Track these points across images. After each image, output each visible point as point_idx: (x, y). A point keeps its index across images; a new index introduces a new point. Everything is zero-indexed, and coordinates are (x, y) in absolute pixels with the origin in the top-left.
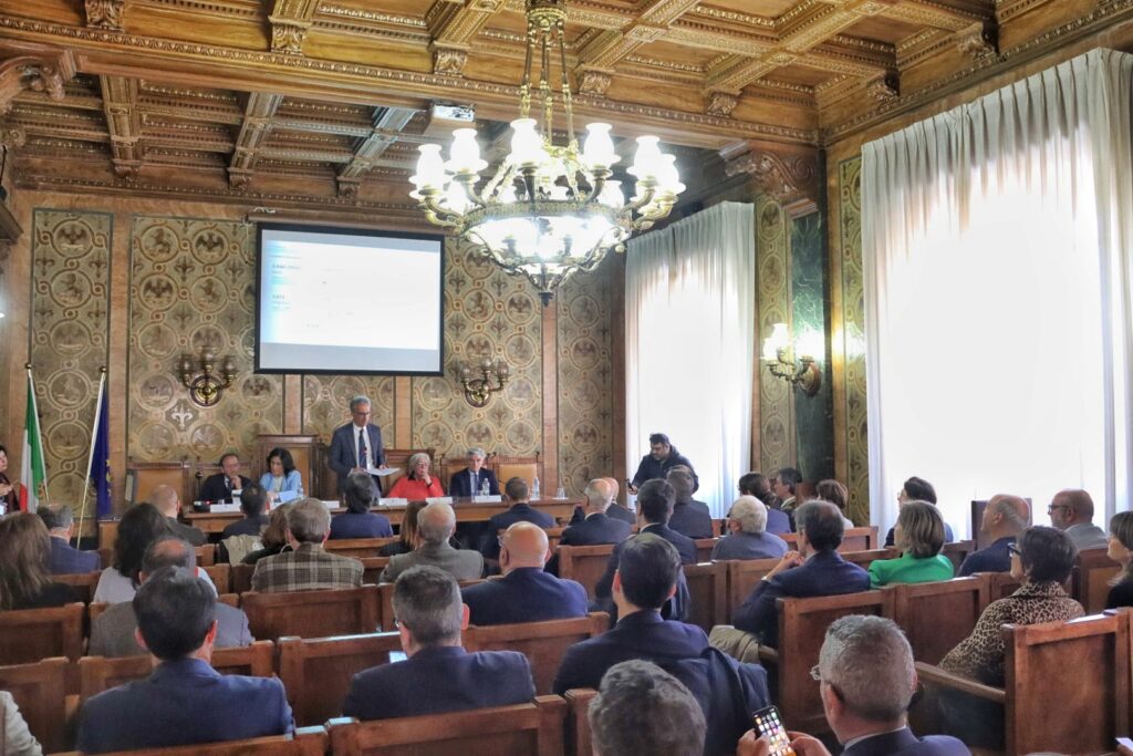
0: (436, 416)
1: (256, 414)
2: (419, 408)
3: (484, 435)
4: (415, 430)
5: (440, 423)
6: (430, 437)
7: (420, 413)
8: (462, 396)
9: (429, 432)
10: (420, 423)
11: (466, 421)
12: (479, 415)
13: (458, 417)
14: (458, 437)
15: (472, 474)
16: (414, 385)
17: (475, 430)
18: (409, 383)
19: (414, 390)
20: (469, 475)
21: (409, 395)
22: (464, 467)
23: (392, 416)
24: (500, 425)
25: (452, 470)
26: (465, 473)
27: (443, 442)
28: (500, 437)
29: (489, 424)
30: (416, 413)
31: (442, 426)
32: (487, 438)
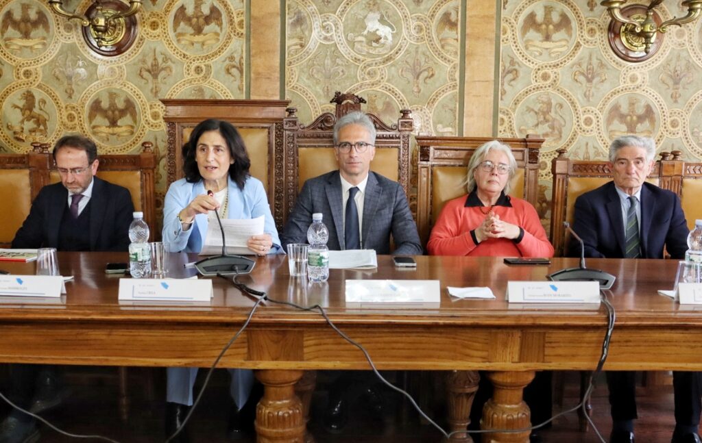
0: (545, 77)
1: (198, 70)
2: (512, 62)
3: (641, 119)
4: (501, 105)
5: (550, 90)
6: (531, 119)
7: (513, 72)
8: (601, 38)
9: (529, 110)
10: (512, 90)
11: (606, 88)
12: (633, 79)
13: (589, 81)
14: (588, 122)
15: (624, 196)
16: (504, 13)
17: (624, 109)
18: (493, 11)
19: (503, 24)
20: (617, 199)
21: (493, 36)
22: (606, 180)
23: (457, 75)
24: (675, 98)
25: (577, 186)
26: (609, 193)
27: (556, 130)
28: (674, 124)
29: (653, 96)
30: (505, 71)
31: (556, 98)
32: (647, 123)
